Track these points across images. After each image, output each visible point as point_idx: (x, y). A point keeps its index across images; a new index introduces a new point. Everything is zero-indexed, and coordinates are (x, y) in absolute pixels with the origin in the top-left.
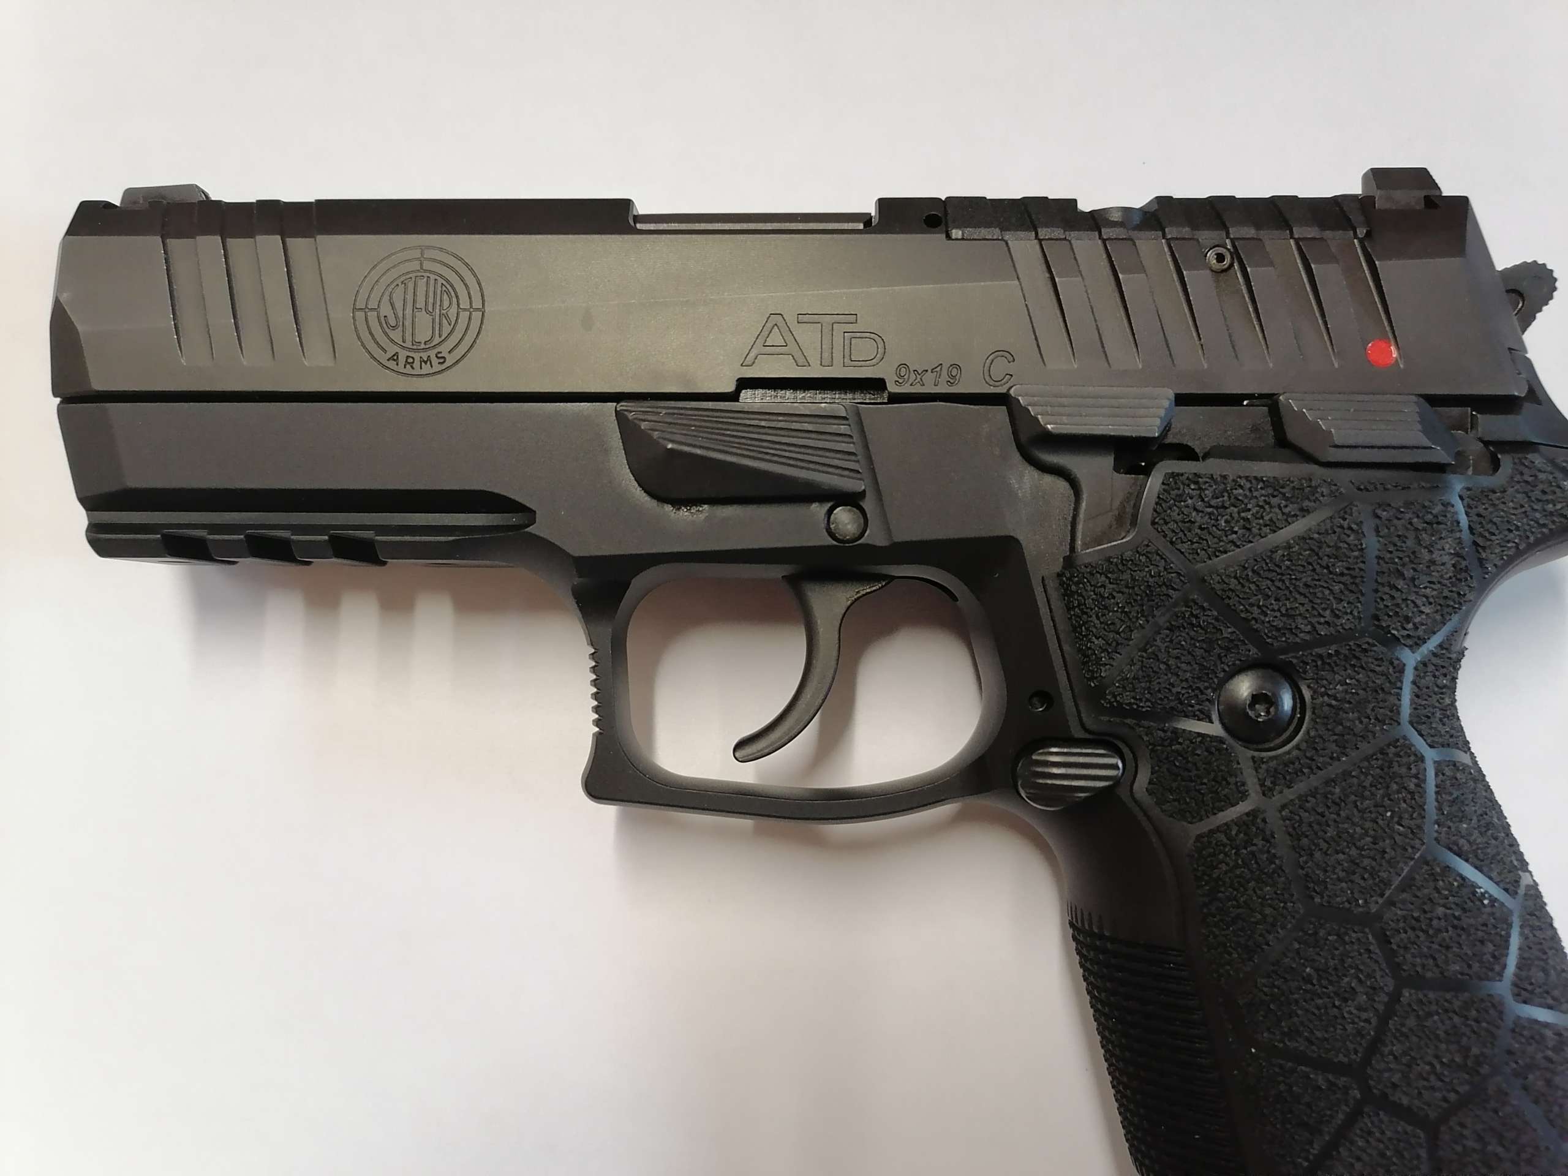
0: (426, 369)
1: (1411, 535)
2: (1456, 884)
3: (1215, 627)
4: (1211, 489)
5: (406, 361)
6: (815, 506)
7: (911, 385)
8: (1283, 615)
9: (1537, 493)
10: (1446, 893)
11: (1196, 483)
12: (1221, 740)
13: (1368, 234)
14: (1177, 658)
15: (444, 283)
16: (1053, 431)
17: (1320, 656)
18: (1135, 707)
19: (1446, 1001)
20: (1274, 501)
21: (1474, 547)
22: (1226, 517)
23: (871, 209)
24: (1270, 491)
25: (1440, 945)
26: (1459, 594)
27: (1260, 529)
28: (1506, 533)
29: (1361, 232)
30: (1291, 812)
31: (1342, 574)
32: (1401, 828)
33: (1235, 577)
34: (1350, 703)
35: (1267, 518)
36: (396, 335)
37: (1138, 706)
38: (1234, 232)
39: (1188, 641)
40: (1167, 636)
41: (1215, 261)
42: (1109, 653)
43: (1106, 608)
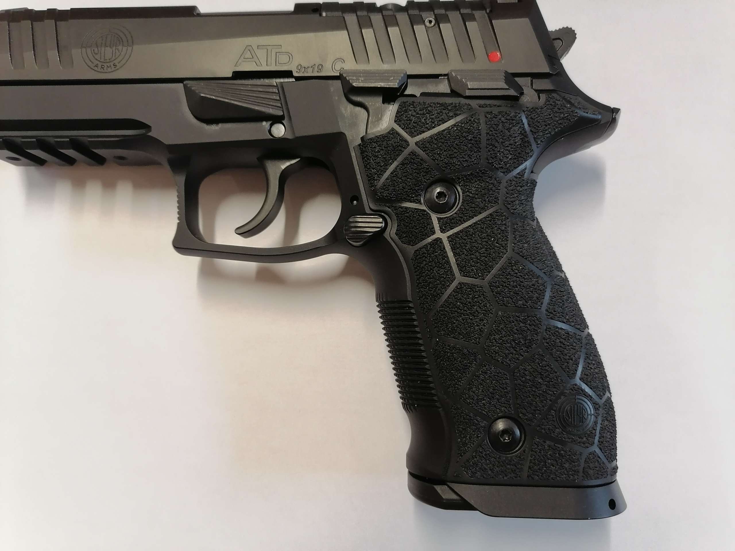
0: (109, 70)
1: (501, 125)
2: (520, 267)
3: (420, 163)
4: (419, 107)
5: (102, 67)
6: (264, 123)
7: (303, 73)
8: (448, 157)
9: (556, 109)
10: (517, 271)
11: (413, 105)
12: (424, 211)
13: (491, 11)
14: (406, 176)
15: (118, 37)
16: (355, 86)
17: (465, 176)
18: (389, 197)
19: (517, 316)
20: (444, 111)
21: (531, 133)
22: (424, 118)
23: (291, 8)
24: (443, 107)
25: (514, 293)
26: (526, 152)
27: (438, 122)
28: (545, 126)
29: (488, 11)
30: (452, 239)
31: (471, 140)
32: (497, 245)
33: (428, 142)
34: (477, 195)
35: (441, 118)
36: (98, 57)
37: (391, 197)
38: (436, 11)
39: (410, 169)
40: (401, 167)
41: (428, 23)
42: (377, 175)
43: (376, 156)
